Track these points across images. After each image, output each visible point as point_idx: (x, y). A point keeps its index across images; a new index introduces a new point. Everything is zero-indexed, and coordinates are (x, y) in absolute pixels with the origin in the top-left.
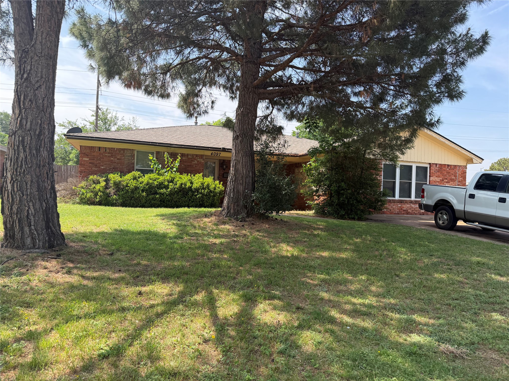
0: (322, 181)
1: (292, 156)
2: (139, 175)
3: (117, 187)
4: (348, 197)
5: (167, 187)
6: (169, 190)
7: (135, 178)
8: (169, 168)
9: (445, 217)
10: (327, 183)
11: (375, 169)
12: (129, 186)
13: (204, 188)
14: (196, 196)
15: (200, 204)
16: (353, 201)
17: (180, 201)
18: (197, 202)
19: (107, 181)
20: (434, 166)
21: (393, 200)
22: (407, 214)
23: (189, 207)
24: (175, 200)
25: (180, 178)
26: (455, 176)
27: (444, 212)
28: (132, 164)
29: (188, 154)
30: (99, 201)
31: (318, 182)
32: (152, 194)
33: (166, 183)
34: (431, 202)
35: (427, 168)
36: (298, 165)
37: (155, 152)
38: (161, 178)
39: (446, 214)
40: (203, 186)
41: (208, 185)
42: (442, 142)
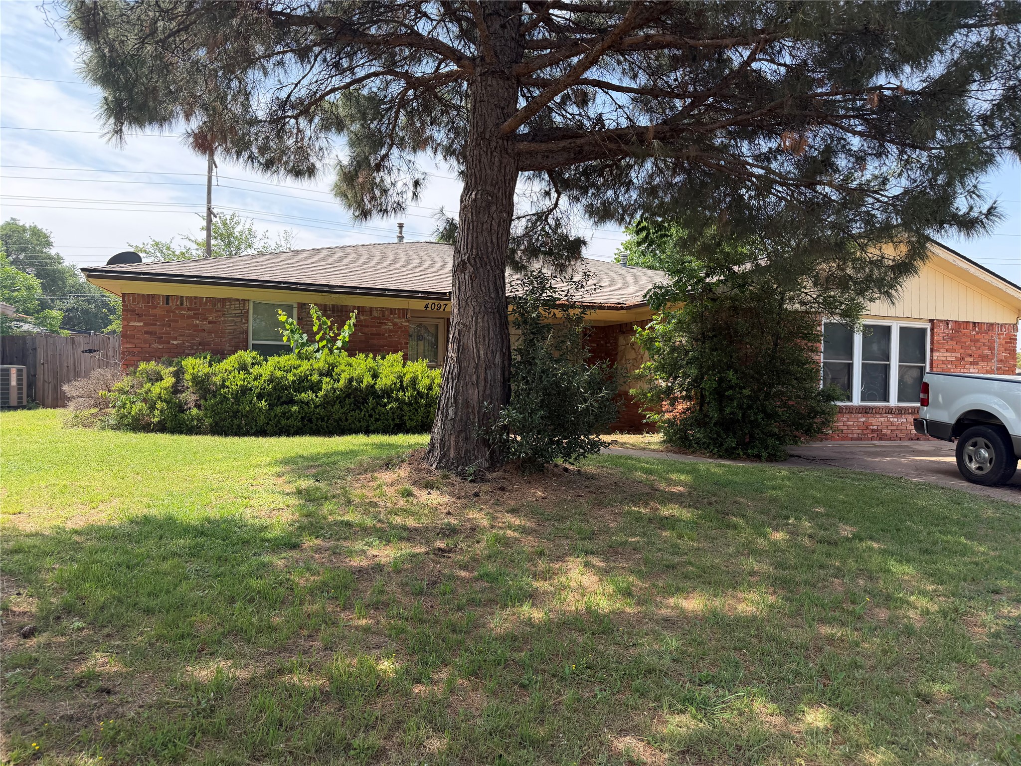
0: (681, 367)
1: (609, 308)
2: (254, 358)
3: (201, 389)
4: (745, 406)
5: (315, 387)
6: (321, 394)
7: (243, 367)
8: (324, 342)
9: (984, 453)
10: (693, 371)
11: (806, 337)
12: (227, 387)
13: (402, 388)
14: (385, 405)
15: (396, 425)
16: (756, 414)
17: (349, 417)
18: (387, 420)
19: (178, 375)
20: (942, 325)
21: (847, 407)
22: (881, 439)
23: (367, 432)
24: (337, 417)
25: (350, 365)
26: (991, 349)
27: (981, 440)
28: (242, 333)
29: (371, 308)
30: (159, 422)
31: (670, 369)
32: (282, 404)
33: (315, 377)
34: (948, 416)
35: (923, 331)
36: (626, 329)
37: (295, 306)
38: (305, 366)
39: (987, 447)
40: (401, 382)
41: (414, 381)
42: (961, 268)
